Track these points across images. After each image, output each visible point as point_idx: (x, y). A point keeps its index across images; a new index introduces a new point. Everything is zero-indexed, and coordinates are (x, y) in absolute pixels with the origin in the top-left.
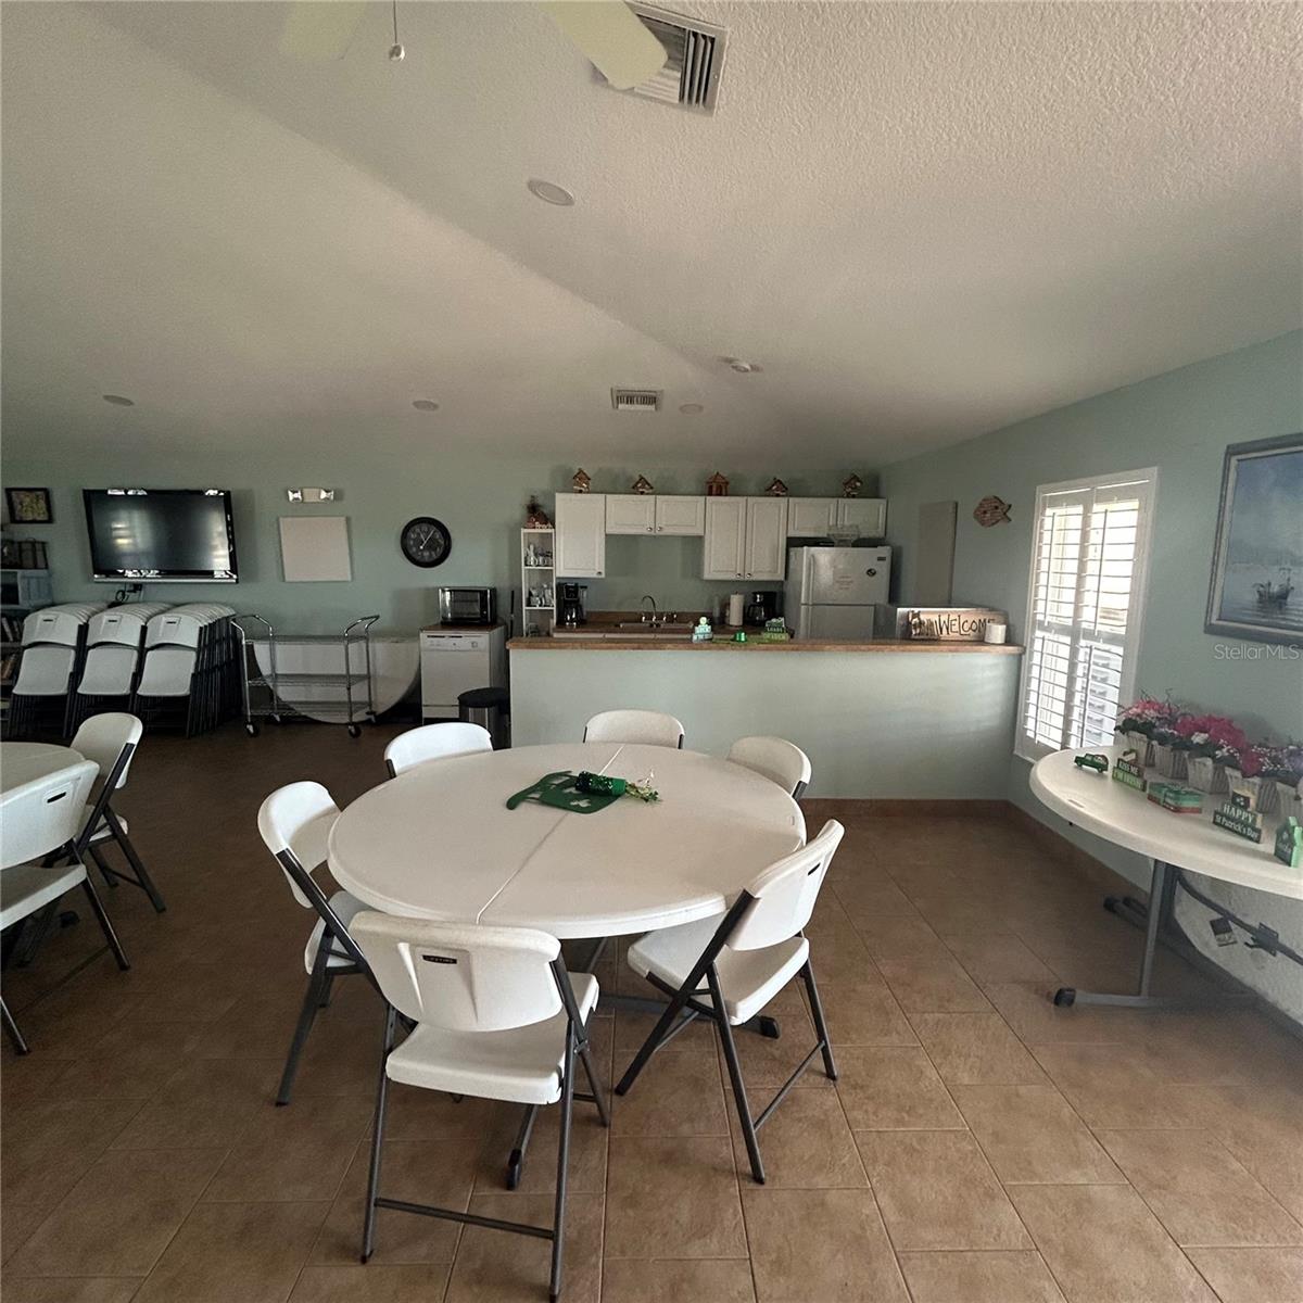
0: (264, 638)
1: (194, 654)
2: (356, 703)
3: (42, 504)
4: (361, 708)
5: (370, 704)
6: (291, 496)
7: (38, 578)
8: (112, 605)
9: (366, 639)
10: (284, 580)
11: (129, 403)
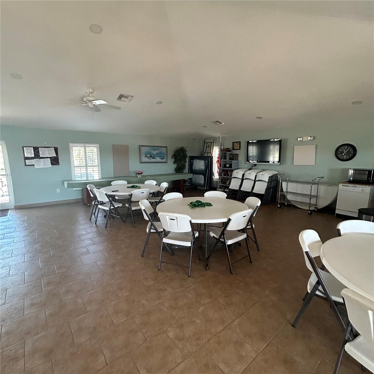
0: (286, 181)
1: (267, 184)
2: (312, 204)
3: (239, 145)
4: (313, 206)
5: (316, 205)
6: (299, 139)
7: (236, 162)
8: (250, 169)
9: (318, 184)
10: (293, 164)
11: (261, 118)
